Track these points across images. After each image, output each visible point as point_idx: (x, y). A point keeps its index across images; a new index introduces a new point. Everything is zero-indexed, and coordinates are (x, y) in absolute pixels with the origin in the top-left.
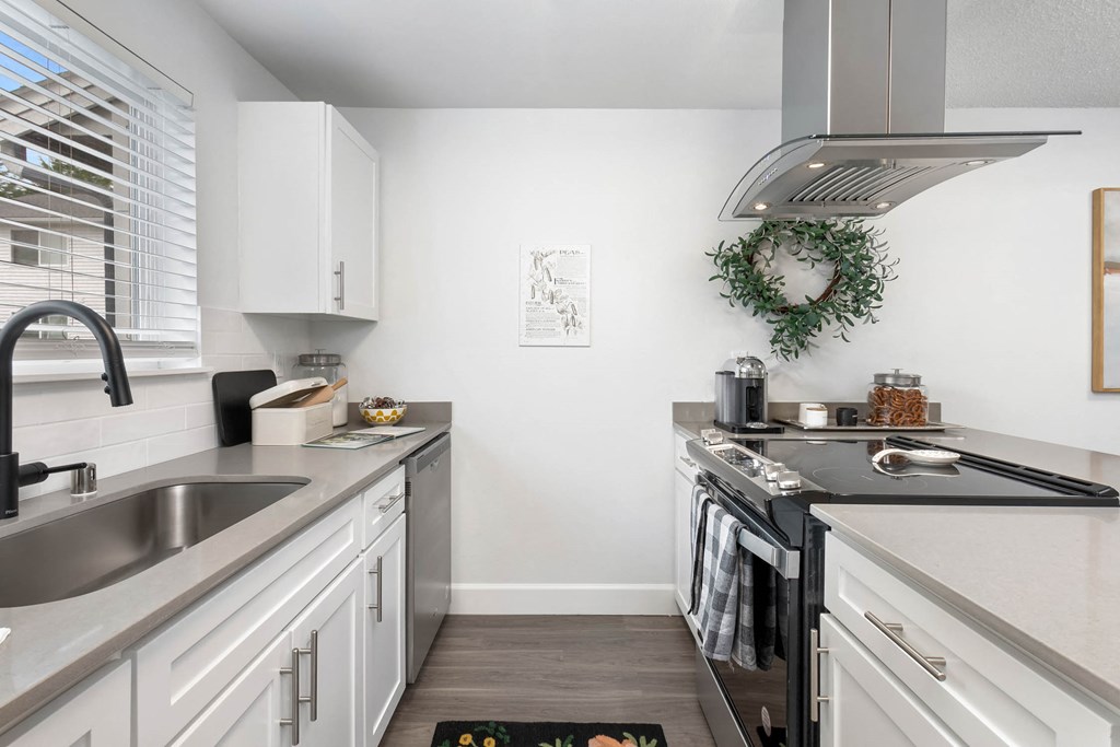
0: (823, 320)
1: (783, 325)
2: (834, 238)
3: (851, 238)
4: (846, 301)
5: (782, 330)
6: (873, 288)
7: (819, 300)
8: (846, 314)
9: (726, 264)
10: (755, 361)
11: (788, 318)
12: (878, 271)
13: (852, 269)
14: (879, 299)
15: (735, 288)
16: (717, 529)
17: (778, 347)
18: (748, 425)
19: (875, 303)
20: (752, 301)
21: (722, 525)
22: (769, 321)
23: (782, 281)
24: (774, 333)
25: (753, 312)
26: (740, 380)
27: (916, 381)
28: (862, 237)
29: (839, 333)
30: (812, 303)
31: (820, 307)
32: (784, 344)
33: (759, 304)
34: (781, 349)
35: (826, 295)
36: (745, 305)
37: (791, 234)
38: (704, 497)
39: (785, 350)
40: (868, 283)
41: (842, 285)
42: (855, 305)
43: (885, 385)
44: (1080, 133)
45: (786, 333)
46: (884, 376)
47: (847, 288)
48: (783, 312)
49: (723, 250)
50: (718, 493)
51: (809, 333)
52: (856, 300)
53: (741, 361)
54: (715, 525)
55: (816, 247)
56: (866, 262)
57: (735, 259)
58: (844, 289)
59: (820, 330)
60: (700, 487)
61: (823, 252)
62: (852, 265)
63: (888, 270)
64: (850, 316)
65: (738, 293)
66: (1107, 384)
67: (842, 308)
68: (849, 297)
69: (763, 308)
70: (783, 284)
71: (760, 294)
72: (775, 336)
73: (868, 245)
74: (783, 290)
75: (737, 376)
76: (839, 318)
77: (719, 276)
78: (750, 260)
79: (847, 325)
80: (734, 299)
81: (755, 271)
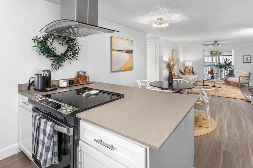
0: (65, 59)
1: (55, 60)
2: (68, 39)
3: (72, 40)
4: (71, 55)
5: (55, 62)
6: (77, 52)
7: (64, 54)
8: (71, 58)
9: (38, 43)
10: (48, 71)
11: (56, 58)
12: (77, 48)
13: (72, 47)
14: (78, 54)
15: (41, 50)
16: (45, 127)
17: (54, 66)
18: (46, 89)
19: (77, 55)
20: (46, 54)
21: (47, 126)
22: (51, 59)
23: (55, 49)
24: (52, 62)
25: (46, 56)
26: (44, 77)
27: (85, 73)
28: (74, 40)
29: (69, 62)
30: (62, 54)
31: (64, 56)
32: (55, 65)
33: (48, 55)
34: (55, 67)
35: (65, 53)
36: (44, 54)
37: (57, 37)
38: (38, 117)
39: (56, 67)
40: (76, 51)
41: (70, 51)
42: (73, 56)
43: (79, 74)
44: (119, 32)
45: (56, 62)
46: (79, 72)
47: (71, 51)
48: (55, 57)
49: (37, 39)
50: (41, 113)
51: (62, 62)
52: (73, 54)
53: (44, 71)
54: (44, 126)
55: (63, 41)
56: (75, 46)
57: (41, 42)
58: (70, 52)
59: (64, 61)
60: (35, 114)
61: (65, 42)
62: (72, 46)
63: (79, 48)
64: (72, 58)
65: (42, 51)
66: (113, 70)
67: (70, 56)
68: (71, 53)
69: (49, 56)
70: (55, 50)
71: (49, 52)
72: (53, 63)
73: (75, 42)
74: (55, 51)
75: (43, 75)
76: (69, 58)
77: (36, 46)
78: (45, 42)
79: (71, 60)
80: (41, 53)
81: (47, 46)
